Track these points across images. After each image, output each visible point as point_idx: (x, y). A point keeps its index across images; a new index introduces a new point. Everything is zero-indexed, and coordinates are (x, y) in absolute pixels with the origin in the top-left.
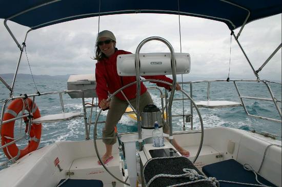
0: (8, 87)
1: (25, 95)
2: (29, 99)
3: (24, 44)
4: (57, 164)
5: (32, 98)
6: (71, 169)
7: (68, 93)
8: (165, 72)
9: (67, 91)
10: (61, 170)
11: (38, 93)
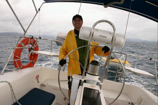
0: (24, 30)
1: (32, 37)
2: (34, 39)
3: (39, 9)
4: (37, 78)
5: (36, 39)
6: (44, 83)
7: (56, 42)
8: (107, 44)
9: (56, 40)
10: (38, 82)
11: (40, 37)
